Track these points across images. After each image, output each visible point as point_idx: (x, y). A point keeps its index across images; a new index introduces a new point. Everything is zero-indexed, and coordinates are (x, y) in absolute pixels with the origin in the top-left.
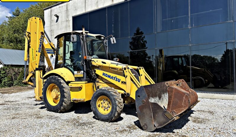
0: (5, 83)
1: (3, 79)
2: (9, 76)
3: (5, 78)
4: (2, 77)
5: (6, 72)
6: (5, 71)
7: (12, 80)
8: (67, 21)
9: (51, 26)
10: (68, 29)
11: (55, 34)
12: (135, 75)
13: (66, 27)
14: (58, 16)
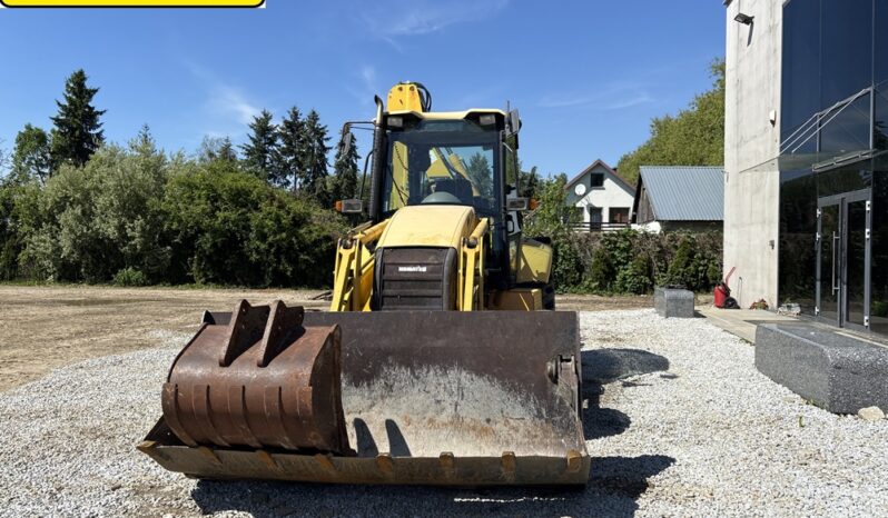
0: (624, 279)
1: (621, 267)
2: (639, 259)
3: (626, 264)
4: (619, 263)
5: (631, 245)
6: (628, 243)
7: (649, 273)
8: (771, 29)
9: (739, 62)
10: (771, 63)
11: (744, 93)
12: (428, 272)
13: (768, 58)
14: (750, 15)
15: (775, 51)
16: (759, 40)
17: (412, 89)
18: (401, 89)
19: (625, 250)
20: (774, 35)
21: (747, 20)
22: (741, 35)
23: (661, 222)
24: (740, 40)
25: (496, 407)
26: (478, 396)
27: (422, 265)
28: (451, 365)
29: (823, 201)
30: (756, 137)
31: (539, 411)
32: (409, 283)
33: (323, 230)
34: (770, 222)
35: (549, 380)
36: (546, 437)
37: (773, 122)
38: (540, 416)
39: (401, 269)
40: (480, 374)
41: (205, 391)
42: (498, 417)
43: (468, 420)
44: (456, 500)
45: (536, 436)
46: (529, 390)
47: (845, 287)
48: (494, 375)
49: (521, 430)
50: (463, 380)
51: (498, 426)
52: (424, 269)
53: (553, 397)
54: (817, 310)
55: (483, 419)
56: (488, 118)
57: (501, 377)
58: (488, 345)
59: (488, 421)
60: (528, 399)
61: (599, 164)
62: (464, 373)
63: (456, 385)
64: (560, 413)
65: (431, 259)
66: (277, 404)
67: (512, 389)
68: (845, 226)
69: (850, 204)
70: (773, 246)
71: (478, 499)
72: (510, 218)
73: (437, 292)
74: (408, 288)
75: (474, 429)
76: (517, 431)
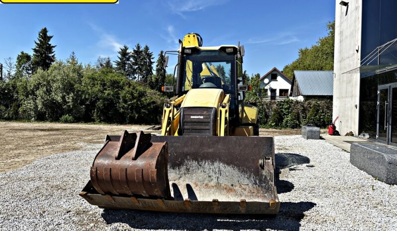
0: (287, 122)
1: (285, 116)
2: (294, 113)
3: (288, 115)
4: (285, 114)
5: (290, 107)
6: (289, 105)
7: (298, 119)
8: (357, 8)
9: (341, 23)
10: (357, 24)
11: (344, 37)
12: (204, 118)
13: (355, 21)
14: (347, 2)
15: (358, 18)
16: (351, 13)
17: (194, 36)
18: (189, 36)
19: (288, 109)
20: (358, 11)
21: (346, 4)
22: (342, 11)
23: (304, 96)
24: (342, 13)
25: (236, 180)
26: (227, 174)
27: (201, 115)
28: (216, 160)
29: (381, 87)
30: (349, 57)
31: (255, 182)
32: (195, 123)
33: (152, 99)
34: (355, 97)
35: (260, 168)
36: (258, 193)
37: (357, 51)
38: (256, 184)
39: (192, 117)
40: (228, 164)
41: (109, 170)
42: (237, 184)
43: (223, 185)
44: (218, 220)
45: (254, 193)
46: (251, 172)
47: (390, 126)
48: (235, 165)
49: (247, 190)
50: (221, 167)
51: (237, 187)
52: (202, 117)
53: (262, 175)
54: (377, 137)
55: (230, 184)
56: (230, 49)
57: (238, 166)
58: (232, 151)
59: (232, 185)
60: (250, 176)
61: (275, 70)
62: (221, 164)
63: (218, 169)
64: (265, 182)
65: (205, 113)
66: (141, 176)
67: (243, 171)
68: (391, 99)
69: (393, 89)
70: (356, 107)
71: (228, 220)
72: (239, 94)
73: (207, 127)
74: (196, 125)
75: (226, 189)
76: (245, 190)
